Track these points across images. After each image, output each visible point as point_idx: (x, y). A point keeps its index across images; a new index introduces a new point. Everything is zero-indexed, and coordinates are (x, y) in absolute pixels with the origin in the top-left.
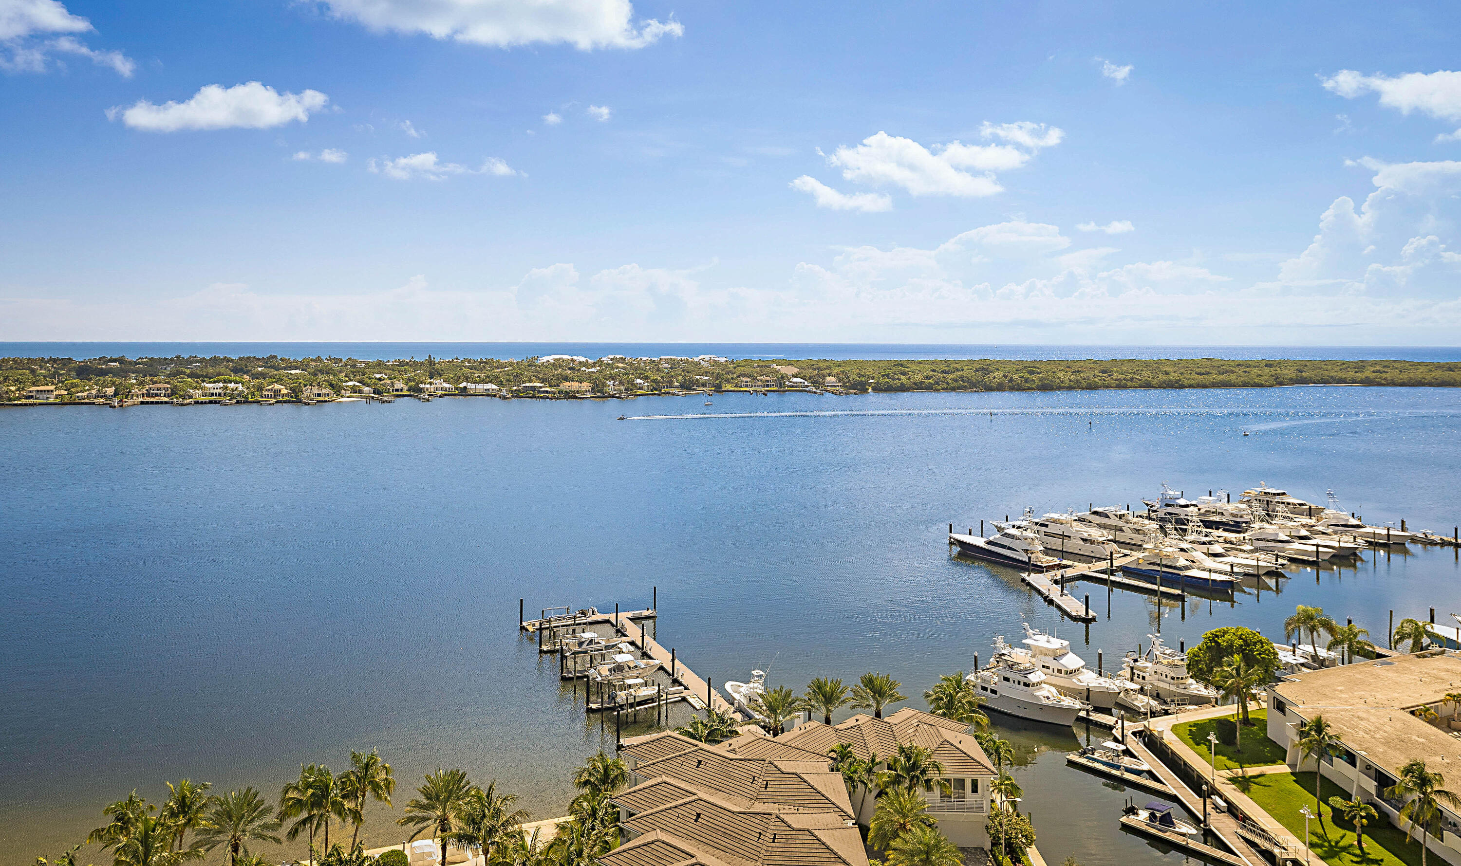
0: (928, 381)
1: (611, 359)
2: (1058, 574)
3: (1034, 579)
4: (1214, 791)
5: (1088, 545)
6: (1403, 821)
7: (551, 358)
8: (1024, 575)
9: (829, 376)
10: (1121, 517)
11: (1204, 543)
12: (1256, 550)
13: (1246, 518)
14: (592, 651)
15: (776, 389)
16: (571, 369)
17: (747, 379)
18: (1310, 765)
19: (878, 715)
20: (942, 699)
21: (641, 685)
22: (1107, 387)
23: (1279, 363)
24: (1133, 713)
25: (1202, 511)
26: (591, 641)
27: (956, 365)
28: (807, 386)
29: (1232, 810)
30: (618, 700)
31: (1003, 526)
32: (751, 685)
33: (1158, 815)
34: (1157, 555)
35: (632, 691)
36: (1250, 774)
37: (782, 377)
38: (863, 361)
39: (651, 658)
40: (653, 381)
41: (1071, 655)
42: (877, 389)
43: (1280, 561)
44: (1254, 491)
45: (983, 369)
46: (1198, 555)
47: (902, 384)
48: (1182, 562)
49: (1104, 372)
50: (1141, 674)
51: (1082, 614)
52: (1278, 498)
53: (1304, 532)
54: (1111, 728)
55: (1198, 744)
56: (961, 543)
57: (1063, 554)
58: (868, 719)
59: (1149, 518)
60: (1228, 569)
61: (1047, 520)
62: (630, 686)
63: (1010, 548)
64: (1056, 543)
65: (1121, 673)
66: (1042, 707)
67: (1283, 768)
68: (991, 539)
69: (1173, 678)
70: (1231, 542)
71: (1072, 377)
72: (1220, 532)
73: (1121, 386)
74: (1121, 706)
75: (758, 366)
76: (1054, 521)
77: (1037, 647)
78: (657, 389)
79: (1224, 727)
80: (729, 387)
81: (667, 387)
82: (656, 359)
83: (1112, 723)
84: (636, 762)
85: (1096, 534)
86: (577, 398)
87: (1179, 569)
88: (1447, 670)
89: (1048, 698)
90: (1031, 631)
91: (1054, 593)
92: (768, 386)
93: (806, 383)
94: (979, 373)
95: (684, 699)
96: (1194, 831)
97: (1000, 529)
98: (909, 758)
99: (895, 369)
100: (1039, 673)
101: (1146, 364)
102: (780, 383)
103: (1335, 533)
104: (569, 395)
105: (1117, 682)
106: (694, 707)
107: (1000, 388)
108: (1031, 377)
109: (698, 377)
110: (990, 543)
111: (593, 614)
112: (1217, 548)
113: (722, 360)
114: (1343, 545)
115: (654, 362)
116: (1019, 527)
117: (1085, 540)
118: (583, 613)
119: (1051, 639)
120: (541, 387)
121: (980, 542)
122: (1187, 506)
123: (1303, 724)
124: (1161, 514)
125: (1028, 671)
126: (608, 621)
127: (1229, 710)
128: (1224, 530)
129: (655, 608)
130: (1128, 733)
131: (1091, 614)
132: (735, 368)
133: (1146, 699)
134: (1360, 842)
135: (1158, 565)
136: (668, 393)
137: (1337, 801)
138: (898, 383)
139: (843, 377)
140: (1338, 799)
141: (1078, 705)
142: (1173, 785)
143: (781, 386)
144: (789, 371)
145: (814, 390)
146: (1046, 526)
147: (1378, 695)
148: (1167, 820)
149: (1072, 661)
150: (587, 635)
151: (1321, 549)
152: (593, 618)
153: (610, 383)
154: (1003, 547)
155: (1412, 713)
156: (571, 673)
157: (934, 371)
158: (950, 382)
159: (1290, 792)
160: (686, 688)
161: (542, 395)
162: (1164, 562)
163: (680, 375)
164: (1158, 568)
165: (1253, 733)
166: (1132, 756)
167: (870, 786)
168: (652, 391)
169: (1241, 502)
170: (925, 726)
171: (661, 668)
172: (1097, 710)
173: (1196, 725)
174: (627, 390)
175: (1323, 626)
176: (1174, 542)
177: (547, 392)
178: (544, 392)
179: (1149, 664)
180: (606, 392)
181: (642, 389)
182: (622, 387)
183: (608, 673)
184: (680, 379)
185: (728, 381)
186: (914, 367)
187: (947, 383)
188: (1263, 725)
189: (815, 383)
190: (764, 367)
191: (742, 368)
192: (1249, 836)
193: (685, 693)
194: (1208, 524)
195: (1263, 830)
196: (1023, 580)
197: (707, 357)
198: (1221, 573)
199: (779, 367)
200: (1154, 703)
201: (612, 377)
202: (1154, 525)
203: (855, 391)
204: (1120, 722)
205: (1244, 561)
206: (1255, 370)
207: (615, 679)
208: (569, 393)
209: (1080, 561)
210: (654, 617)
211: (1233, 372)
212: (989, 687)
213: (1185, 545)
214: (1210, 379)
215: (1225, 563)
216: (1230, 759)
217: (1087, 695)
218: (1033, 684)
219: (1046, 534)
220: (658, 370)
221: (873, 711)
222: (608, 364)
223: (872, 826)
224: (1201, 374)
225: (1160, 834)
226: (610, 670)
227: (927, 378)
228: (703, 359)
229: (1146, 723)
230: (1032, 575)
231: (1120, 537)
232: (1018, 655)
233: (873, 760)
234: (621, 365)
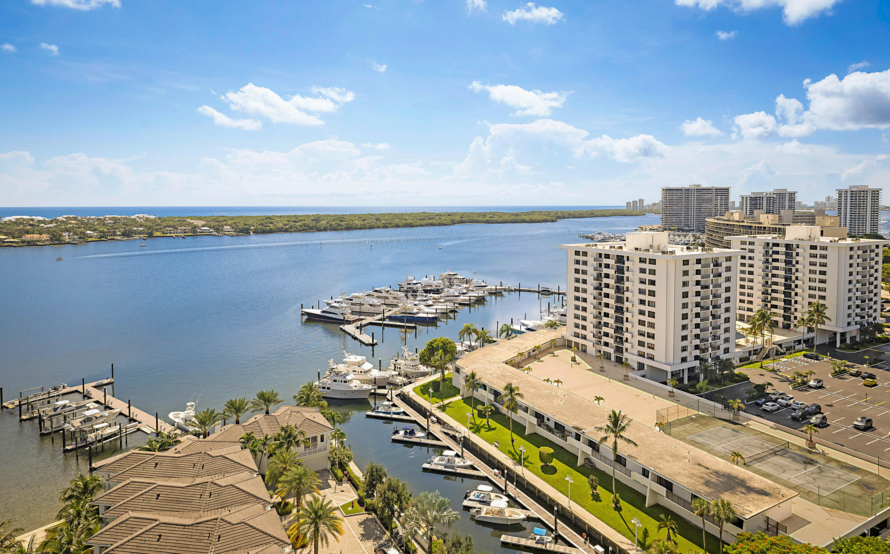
0: (285, 227)
1: (65, 218)
2: (358, 324)
3: (347, 328)
4: (432, 414)
5: (372, 307)
6: (504, 410)
7: (13, 218)
8: (342, 326)
9: (226, 225)
10: (387, 292)
11: (424, 301)
12: (446, 301)
13: (442, 287)
14: (65, 412)
15: (191, 234)
16: (30, 225)
17: (171, 228)
18: (469, 394)
19: (267, 413)
20: (303, 397)
21: (106, 427)
22: (378, 227)
23: (453, 214)
24: (396, 386)
25: (423, 285)
26: (64, 406)
27: (301, 218)
28: (212, 232)
29: (439, 421)
30: (89, 440)
31: (330, 302)
32: (186, 412)
33: (408, 431)
34: (404, 308)
35: (100, 432)
36: (446, 403)
37: (195, 227)
38: (246, 216)
39: (111, 409)
40: (100, 232)
41: (367, 363)
42: (256, 232)
43: (456, 305)
44: (445, 274)
45: (316, 220)
46: (422, 307)
47: (270, 229)
48: (415, 311)
49: (377, 220)
50: (399, 366)
51: (371, 342)
52: (455, 277)
53: (465, 291)
54: (386, 395)
55: (424, 394)
56: (308, 314)
57: (360, 313)
58: (262, 416)
59: (400, 291)
60: (435, 311)
61: (352, 297)
62: (97, 430)
63: (334, 314)
64: (357, 308)
65: (390, 368)
66: (353, 392)
67: (459, 398)
68: (324, 309)
69: (413, 366)
70: (436, 299)
71: (362, 223)
72: (431, 295)
73: (385, 227)
74: (390, 384)
75: (178, 221)
76: (356, 297)
77: (350, 362)
78: (103, 237)
79: (435, 385)
80: (158, 234)
81: (112, 235)
82: (102, 217)
83: (386, 393)
84: (109, 474)
85: (376, 301)
86: (38, 245)
87: (414, 314)
88: (518, 343)
89: (356, 386)
90: (347, 354)
91: (357, 334)
92: (185, 233)
93: (211, 230)
94: (314, 222)
95: (139, 430)
96: (423, 435)
97: (328, 304)
98: (286, 432)
99: (266, 221)
100: (352, 375)
101: (396, 215)
102: (194, 231)
103: (477, 290)
104: (31, 244)
105: (388, 373)
106: (147, 433)
107: (325, 230)
108: (341, 223)
109: (135, 228)
110: (323, 312)
111: (64, 388)
112: (430, 302)
113: (152, 217)
114: (480, 295)
115: (100, 219)
116: (338, 302)
117: (371, 305)
118: (56, 389)
119: (357, 356)
120: (5, 239)
121: (318, 312)
122: (417, 284)
123: (467, 376)
124: (405, 289)
125: (346, 375)
126: (77, 391)
127: (437, 376)
128: (433, 293)
129: (113, 377)
130: (394, 396)
131: (375, 341)
132: (162, 222)
133: (401, 378)
134: (488, 422)
135: (405, 313)
136: (113, 239)
137: (480, 407)
138: (268, 228)
139: (234, 226)
140: (480, 406)
141: (370, 387)
142: (414, 415)
143: (194, 233)
144: (200, 223)
145: (216, 234)
146: (352, 300)
147: (494, 358)
148: (412, 433)
149: (367, 366)
150: (60, 403)
151: (471, 298)
152: (64, 391)
153: (66, 234)
154: (331, 313)
155: (506, 363)
156: (49, 430)
157: (289, 221)
158: (298, 227)
159: (462, 408)
160: (140, 423)
161: (6, 244)
162: (408, 311)
163: (122, 227)
164: (405, 315)
165: (447, 384)
166: (396, 406)
167: (265, 452)
168: (100, 238)
169: (439, 280)
170: (295, 413)
171: (121, 414)
172: (379, 388)
173: (423, 386)
174: (80, 238)
175: (474, 332)
176: (411, 301)
177: (11, 242)
178: (8, 242)
179: (402, 361)
180: (63, 241)
181: (92, 237)
182: (76, 237)
183: (80, 424)
184: (122, 230)
185: (157, 230)
186: (277, 219)
187: (296, 228)
188: (451, 380)
189: (217, 230)
190: (182, 221)
191: (167, 222)
192: (446, 431)
193: (139, 426)
194: (426, 291)
195: (452, 427)
196: (341, 329)
197: (141, 216)
198: (432, 314)
199: (192, 221)
200: (405, 379)
201: (67, 230)
202: (403, 294)
203: (242, 234)
204: (390, 391)
205: (441, 307)
206: (444, 218)
207: (86, 427)
208: (30, 242)
209: (368, 316)
210: (112, 383)
211: (434, 219)
212: (326, 387)
213: (416, 303)
214: (425, 222)
215: (433, 309)
216: (438, 398)
217: (375, 381)
218: (349, 381)
219: (352, 304)
220: (104, 224)
221: (264, 411)
222: (62, 221)
223: (267, 473)
224: (421, 220)
225: (409, 440)
226: (81, 422)
227: (285, 225)
228: (138, 217)
229: (402, 389)
230: (346, 326)
231: (387, 302)
232: (341, 368)
233: (266, 438)
234: (73, 222)
